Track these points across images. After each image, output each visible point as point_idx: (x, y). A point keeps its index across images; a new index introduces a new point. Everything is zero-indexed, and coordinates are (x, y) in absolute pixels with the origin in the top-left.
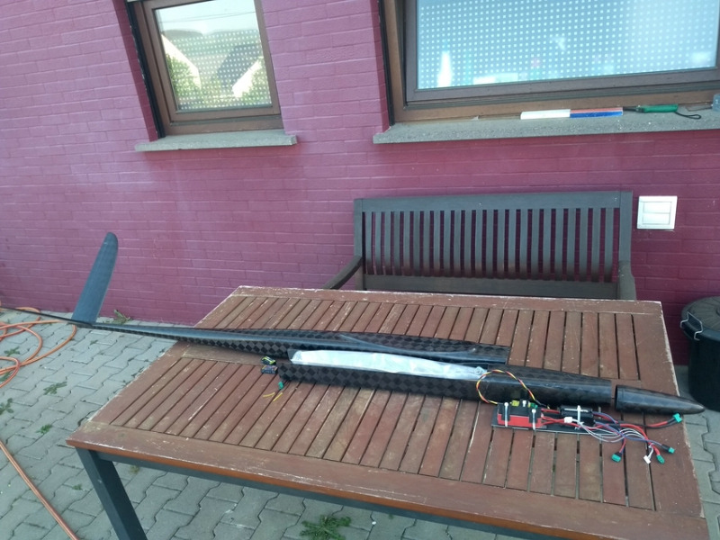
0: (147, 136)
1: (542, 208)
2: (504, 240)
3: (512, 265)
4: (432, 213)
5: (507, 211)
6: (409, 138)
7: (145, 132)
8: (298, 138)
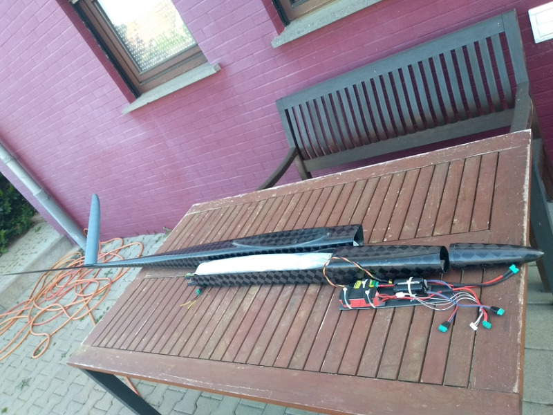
0: (126, 100)
1: (430, 57)
2: (404, 97)
3: (418, 118)
4: (338, 92)
5: (400, 70)
6: (299, 33)
7: (124, 98)
8: (220, 65)
